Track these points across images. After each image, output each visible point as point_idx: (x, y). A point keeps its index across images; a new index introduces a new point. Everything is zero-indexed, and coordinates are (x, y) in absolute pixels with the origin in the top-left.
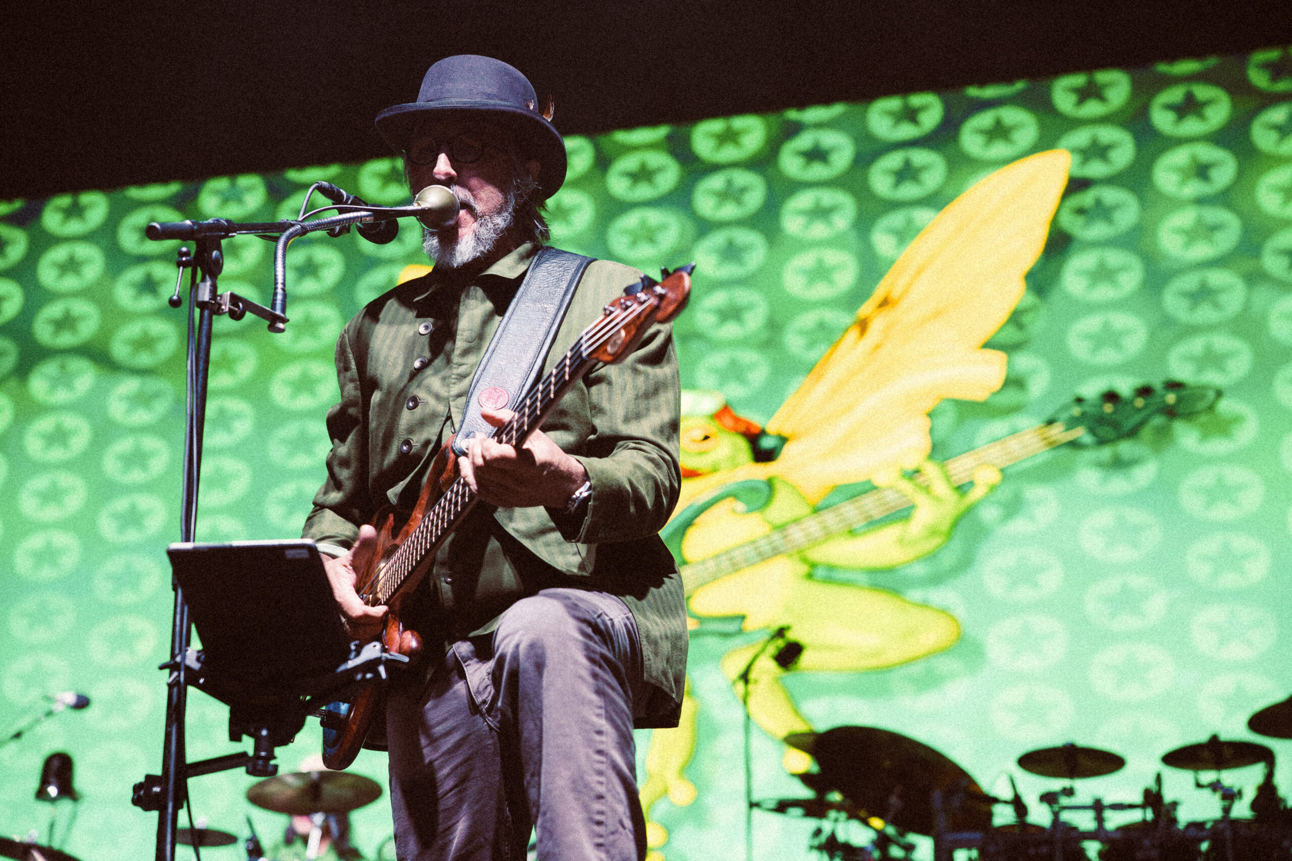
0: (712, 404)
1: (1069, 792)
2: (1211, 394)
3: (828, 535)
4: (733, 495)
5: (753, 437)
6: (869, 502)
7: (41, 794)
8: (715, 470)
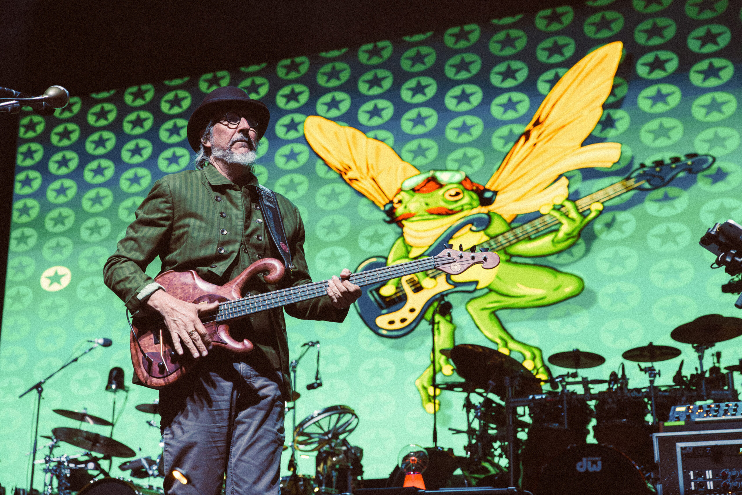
0: (459, 177)
1: (575, 375)
2: (710, 160)
3: (518, 240)
4: (471, 222)
5: (480, 192)
6: (537, 223)
7: (108, 388)
8: (462, 210)
